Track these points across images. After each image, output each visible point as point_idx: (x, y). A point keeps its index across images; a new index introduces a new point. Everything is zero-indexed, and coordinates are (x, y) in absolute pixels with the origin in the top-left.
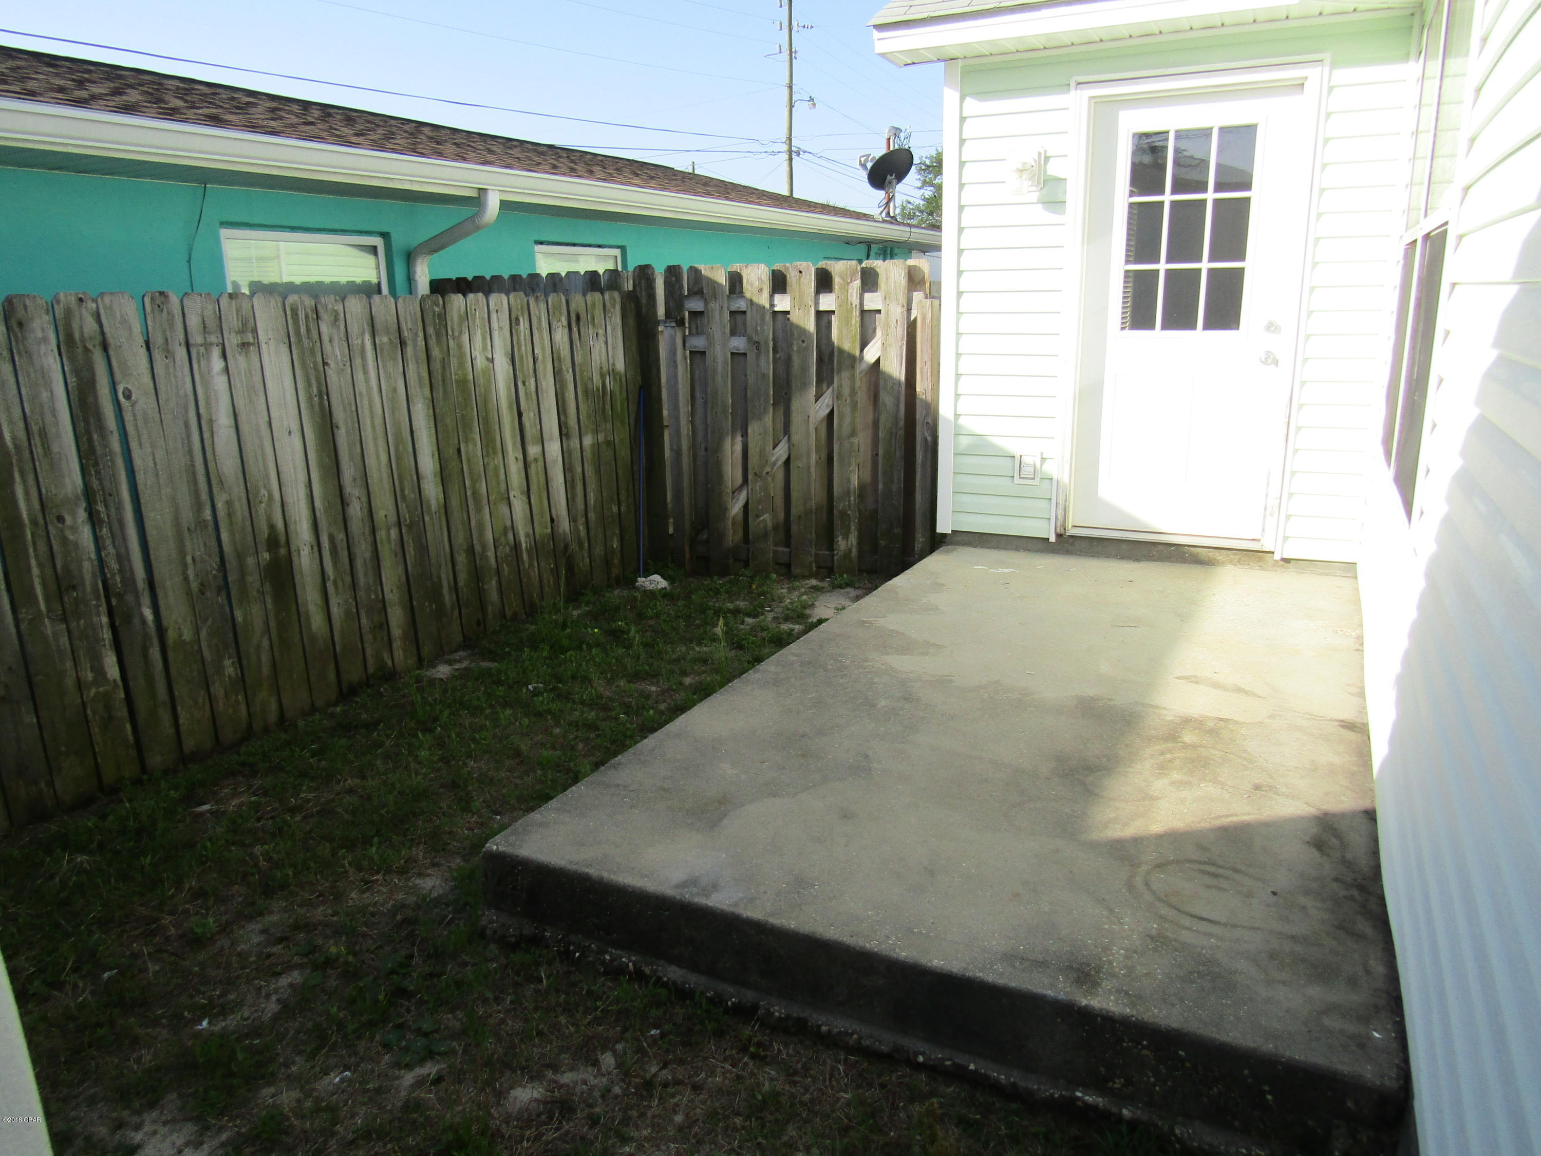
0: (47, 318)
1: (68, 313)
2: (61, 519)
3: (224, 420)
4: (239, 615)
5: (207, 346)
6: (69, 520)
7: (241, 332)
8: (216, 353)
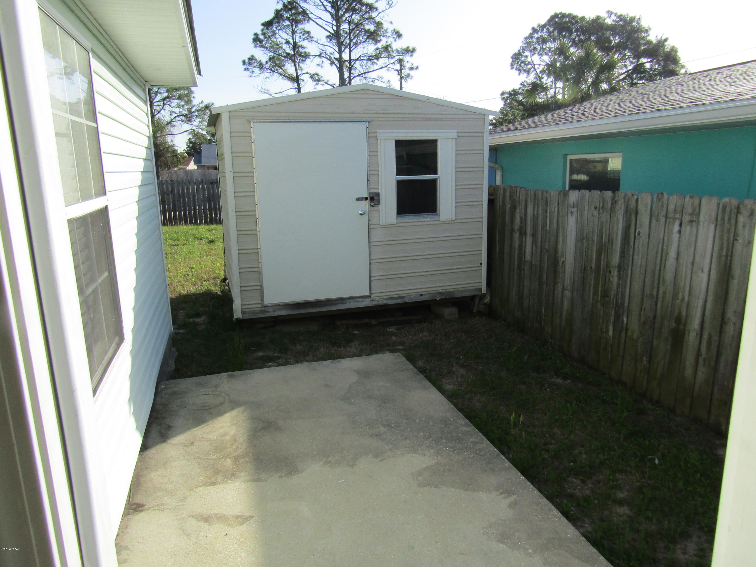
0: (623, 200)
1: (629, 199)
2: (610, 272)
3: (672, 254)
4: (655, 343)
5: (675, 219)
6: (612, 273)
7: (692, 214)
8: (677, 223)
